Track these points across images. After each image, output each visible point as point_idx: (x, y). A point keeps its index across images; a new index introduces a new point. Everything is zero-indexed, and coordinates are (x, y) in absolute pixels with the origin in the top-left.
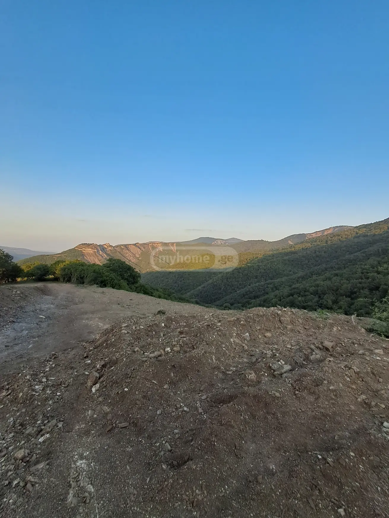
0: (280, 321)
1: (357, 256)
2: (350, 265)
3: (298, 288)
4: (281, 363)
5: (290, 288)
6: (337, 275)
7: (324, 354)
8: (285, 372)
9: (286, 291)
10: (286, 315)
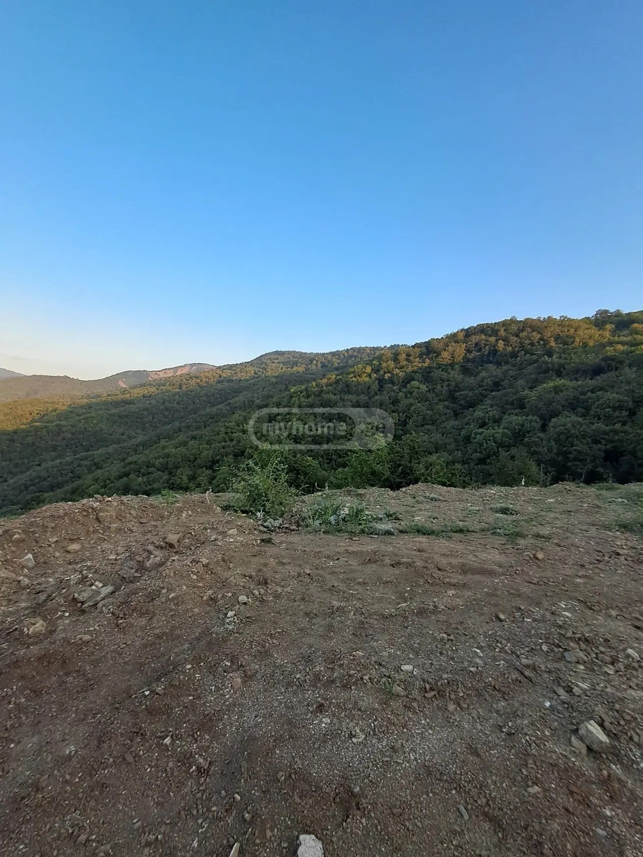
0: (97, 519)
1: (221, 409)
2: (212, 423)
3: (136, 462)
4: (97, 587)
5: (122, 464)
6: (194, 438)
7: (166, 553)
8: (103, 599)
9: (115, 468)
10: (109, 508)
